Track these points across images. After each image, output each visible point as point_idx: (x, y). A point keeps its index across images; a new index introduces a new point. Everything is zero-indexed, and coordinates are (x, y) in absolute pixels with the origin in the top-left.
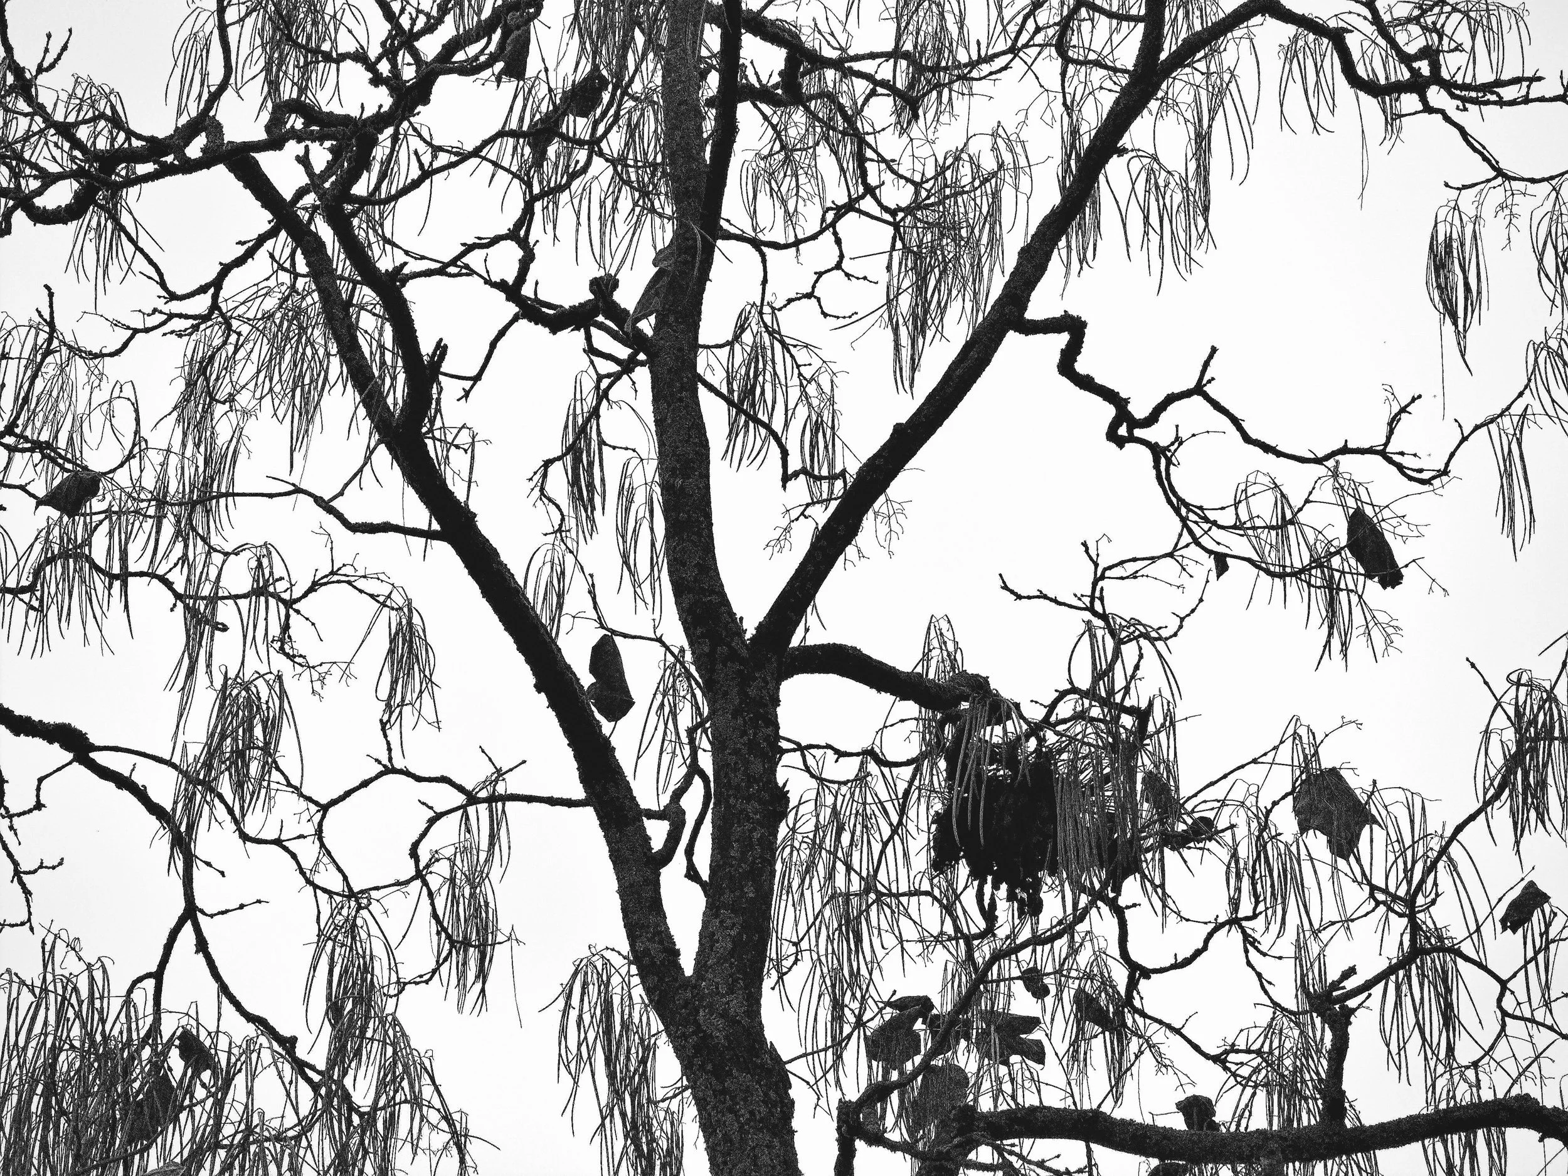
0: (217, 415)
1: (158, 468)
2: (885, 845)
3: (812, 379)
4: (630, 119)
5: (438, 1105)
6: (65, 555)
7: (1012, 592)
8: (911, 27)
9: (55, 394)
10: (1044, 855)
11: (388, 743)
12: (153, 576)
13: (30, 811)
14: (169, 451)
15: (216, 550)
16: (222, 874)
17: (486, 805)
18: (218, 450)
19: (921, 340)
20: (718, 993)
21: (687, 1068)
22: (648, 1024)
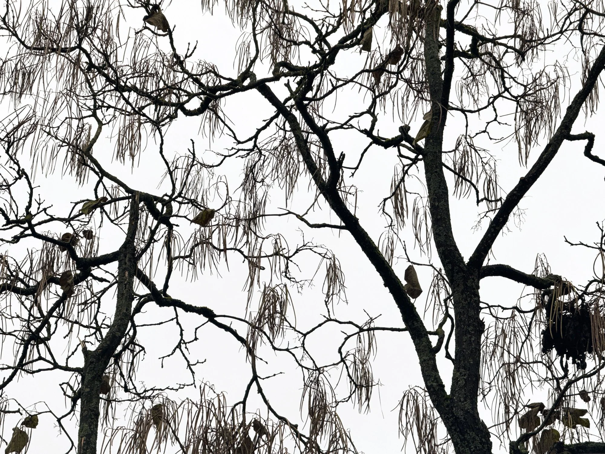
0: (257, 188)
1: (236, 208)
2: (523, 343)
3: (487, 163)
4: (412, 65)
5: (353, 450)
6: (202, 243)
7: (569, 243)
8: (520, 25)
9: (196, 182)
10: (586, 345)
11: (328, 309)
12: (236, 249)
13: (193, 341)
14: (240, 201)
15: (259, 237)
16: (267, 363)
17: (367, 332)
18: (258, 201)
19: (529, 146)
20: (460, 401)
21: (449, 430)
22: (433, 415)
